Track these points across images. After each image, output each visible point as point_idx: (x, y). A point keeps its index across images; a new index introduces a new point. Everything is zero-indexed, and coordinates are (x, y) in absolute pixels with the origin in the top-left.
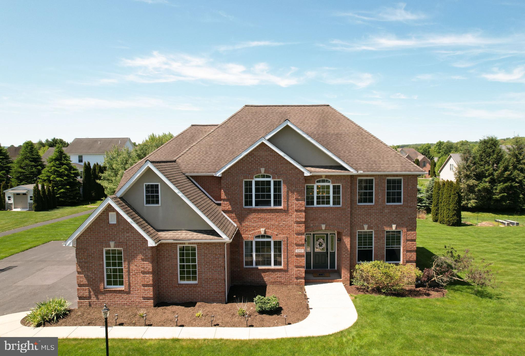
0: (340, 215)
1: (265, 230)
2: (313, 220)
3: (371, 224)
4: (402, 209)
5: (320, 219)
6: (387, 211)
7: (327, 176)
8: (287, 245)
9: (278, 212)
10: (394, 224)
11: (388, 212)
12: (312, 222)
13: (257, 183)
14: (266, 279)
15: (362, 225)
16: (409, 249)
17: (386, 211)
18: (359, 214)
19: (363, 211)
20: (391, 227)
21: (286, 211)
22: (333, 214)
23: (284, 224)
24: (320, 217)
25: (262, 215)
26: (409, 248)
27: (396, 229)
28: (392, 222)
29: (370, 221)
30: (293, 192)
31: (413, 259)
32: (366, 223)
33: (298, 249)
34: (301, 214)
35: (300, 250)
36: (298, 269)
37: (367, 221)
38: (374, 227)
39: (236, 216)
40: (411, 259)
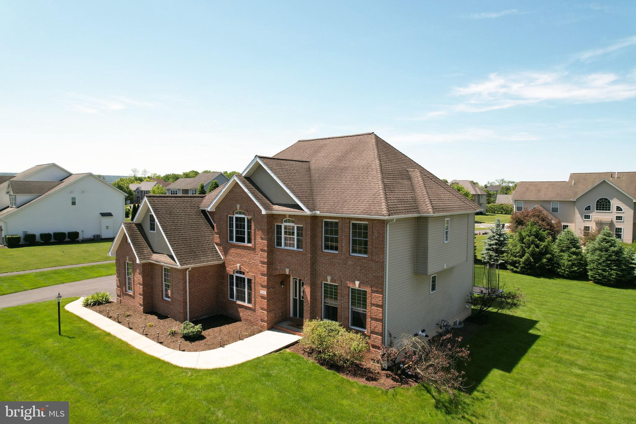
0: (301, 261)
1: (240, 266)
2: (280, 263)
3: (335, 276)
4: (367, 263)
5: (285, 262)
6: (351, 263)
7: (290, 216)
8: (255, 284)
9: (249, 250)
10: (358, 280)
11: (352, 265)
12: (279, 264)
13: (237, 218)
14: (241, 314)
15: (327, 276)
16: (374, 317)
17: (349, 263)
18: (324, 263)
19: (327, 259)
20: (355, 284)
21: (253, 249)
22: (295, 258)
23: (252, 262)
24: (286, 260)
25: (239, 251)
26: (374, 315)
27: (360, 287)
28: (356, 278)
29: (334, 272)
30: (258, 230)
31: (378, 330)
32: (330, 274)
33: (262, 290)
34: (264, 254)
35: (263, 291)
36: (262, 311)
37: (331, 272)
38: (337, 280)
39: (223, 249)
40: (376, 330)
